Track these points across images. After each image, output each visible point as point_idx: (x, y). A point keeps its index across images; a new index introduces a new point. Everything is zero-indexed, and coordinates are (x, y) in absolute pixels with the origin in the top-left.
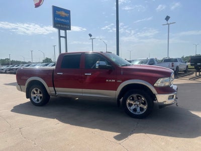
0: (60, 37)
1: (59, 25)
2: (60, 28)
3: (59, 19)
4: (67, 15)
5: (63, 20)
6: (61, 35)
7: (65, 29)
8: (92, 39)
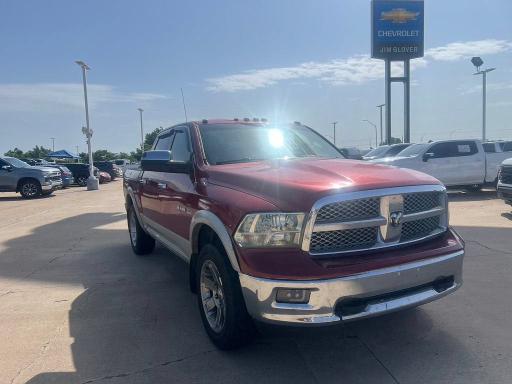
0: (390, 80)
1: (389, 50)
2: (389, 58)
3: (388, 34)
4: (411, 15)
5: (400, 33)
6: (392, 76)
7: (406, 57)
8: (484, 73)
